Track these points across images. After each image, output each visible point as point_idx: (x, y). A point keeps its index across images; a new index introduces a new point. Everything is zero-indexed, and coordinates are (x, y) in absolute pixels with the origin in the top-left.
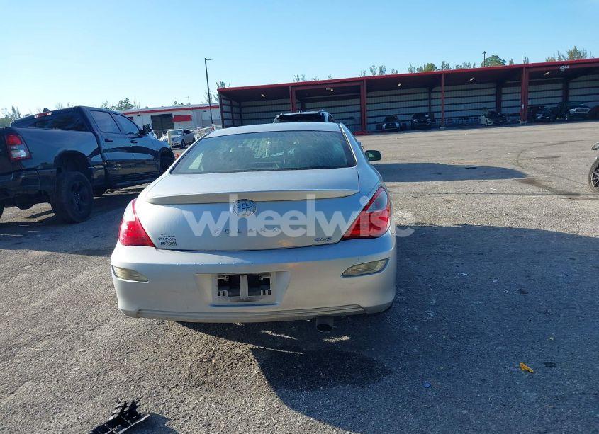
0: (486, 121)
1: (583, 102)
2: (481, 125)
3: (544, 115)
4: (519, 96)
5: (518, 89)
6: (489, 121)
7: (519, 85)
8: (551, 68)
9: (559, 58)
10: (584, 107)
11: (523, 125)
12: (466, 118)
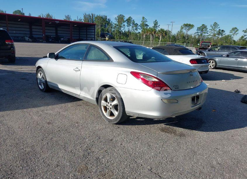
0: (29, 39)
1: (64, 36)
2: (26, 41)
3: (52, 40)
4: (42, 31)
5: (41, 28)
6: (30, 40)
7: (41, 26)
8: (53, 21)
9: (43, 16)
10: (65, 38)
11: (45, 43)
12: (18, 37)
